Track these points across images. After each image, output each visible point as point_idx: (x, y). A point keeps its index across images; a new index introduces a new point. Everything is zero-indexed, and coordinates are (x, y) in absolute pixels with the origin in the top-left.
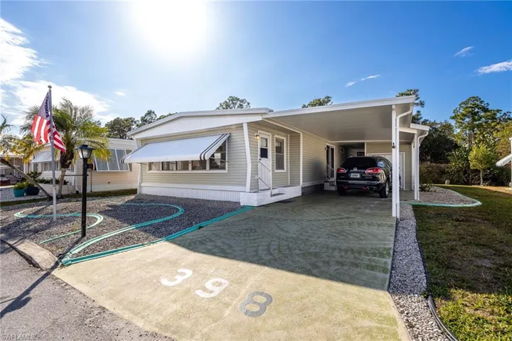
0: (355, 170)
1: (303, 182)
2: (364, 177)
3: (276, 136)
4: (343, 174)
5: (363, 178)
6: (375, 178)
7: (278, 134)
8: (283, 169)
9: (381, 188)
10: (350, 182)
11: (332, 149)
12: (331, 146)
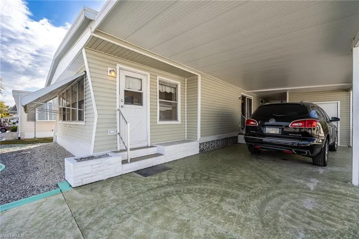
0: (272, 121)
1: (201, 136)
2: (288, 133)
3: (159, 77)
4: (254, 128)
5: (284, 134)
6: (307, 136)
7: (164, 76)
8: (176, 119)
9: (318, 150)
10: (265, 139)
11: (250, 100)
12: (248, 96)
